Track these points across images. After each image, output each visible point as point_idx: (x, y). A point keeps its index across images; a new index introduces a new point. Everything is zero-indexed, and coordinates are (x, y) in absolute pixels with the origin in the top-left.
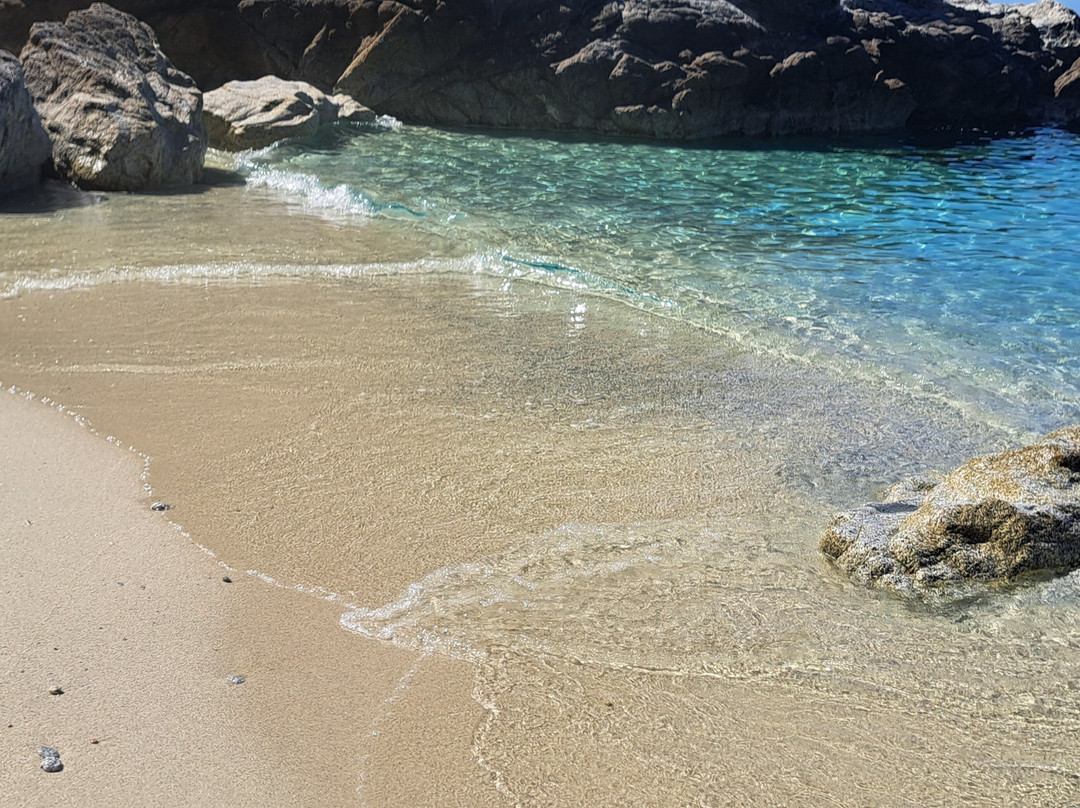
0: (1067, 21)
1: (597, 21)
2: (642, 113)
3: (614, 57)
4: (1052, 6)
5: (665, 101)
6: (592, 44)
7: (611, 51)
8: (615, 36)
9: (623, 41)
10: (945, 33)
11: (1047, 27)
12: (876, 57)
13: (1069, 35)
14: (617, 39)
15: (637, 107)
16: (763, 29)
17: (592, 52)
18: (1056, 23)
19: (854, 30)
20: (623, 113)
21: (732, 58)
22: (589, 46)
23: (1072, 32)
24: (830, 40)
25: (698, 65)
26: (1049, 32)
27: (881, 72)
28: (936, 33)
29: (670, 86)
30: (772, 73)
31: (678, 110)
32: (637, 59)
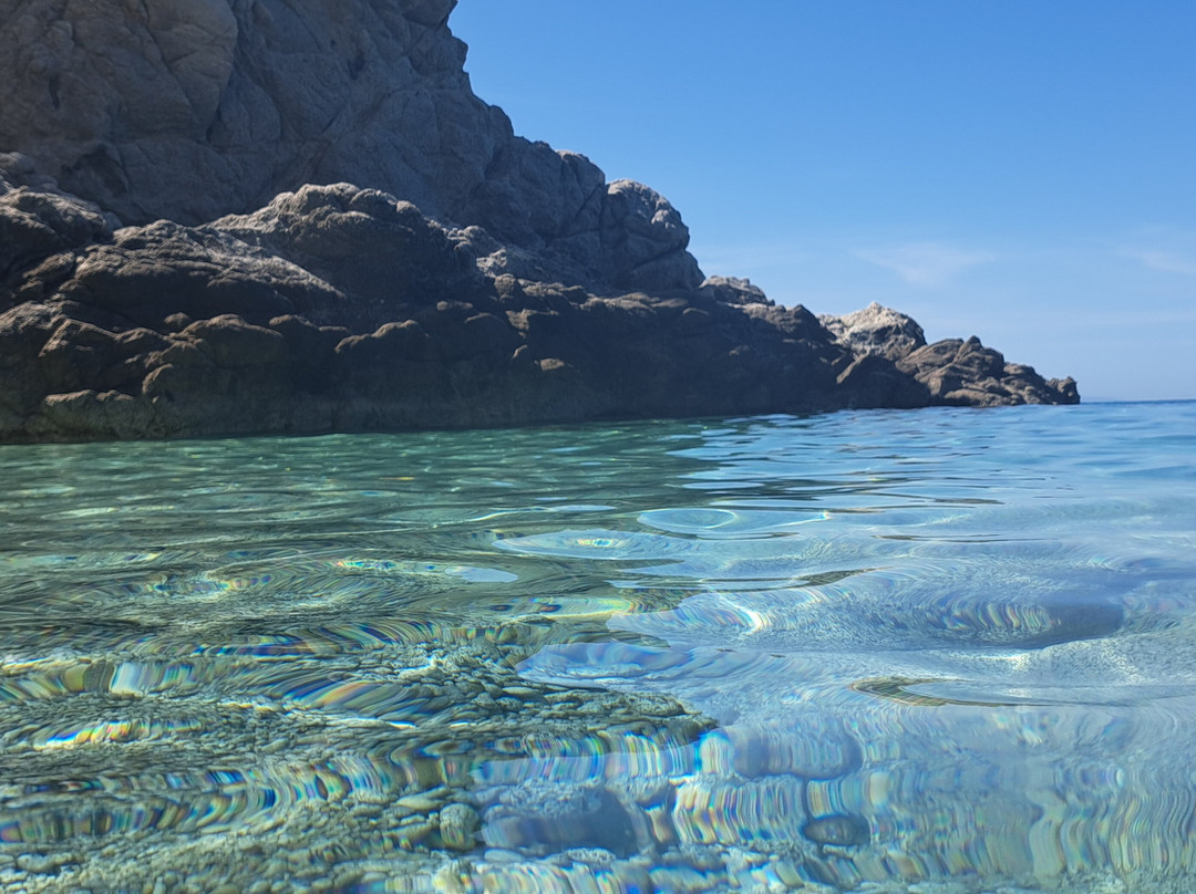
0: (893, 323)
1: (30, 277)
2: (86, 402)
3: (49, 325)
4: (879, 312)
5: (130, 384)
6: (16, 309)
7: (46, 317)
8: (57, 296)
9: (69, 302)
10: (643, 306)
11: (868, 332)
12: (523, 330)
13: (897, 340)
14: (58, 300)
15: (79, 394)
16: (339, 293)
17: (13, 319)
18: (879, 327)
19: (495, 298)
20: (57, 403)
21: (268, 327)
22: (11, 311)
23: (901, 337)
24: (441, 305)
25: (190, 332)
26: (871, 337)
27: (525, 346)
28: (630, 306)
29: (140, 362)
30: (337, 349)
31: (151, 395)
32: (84, 326)
